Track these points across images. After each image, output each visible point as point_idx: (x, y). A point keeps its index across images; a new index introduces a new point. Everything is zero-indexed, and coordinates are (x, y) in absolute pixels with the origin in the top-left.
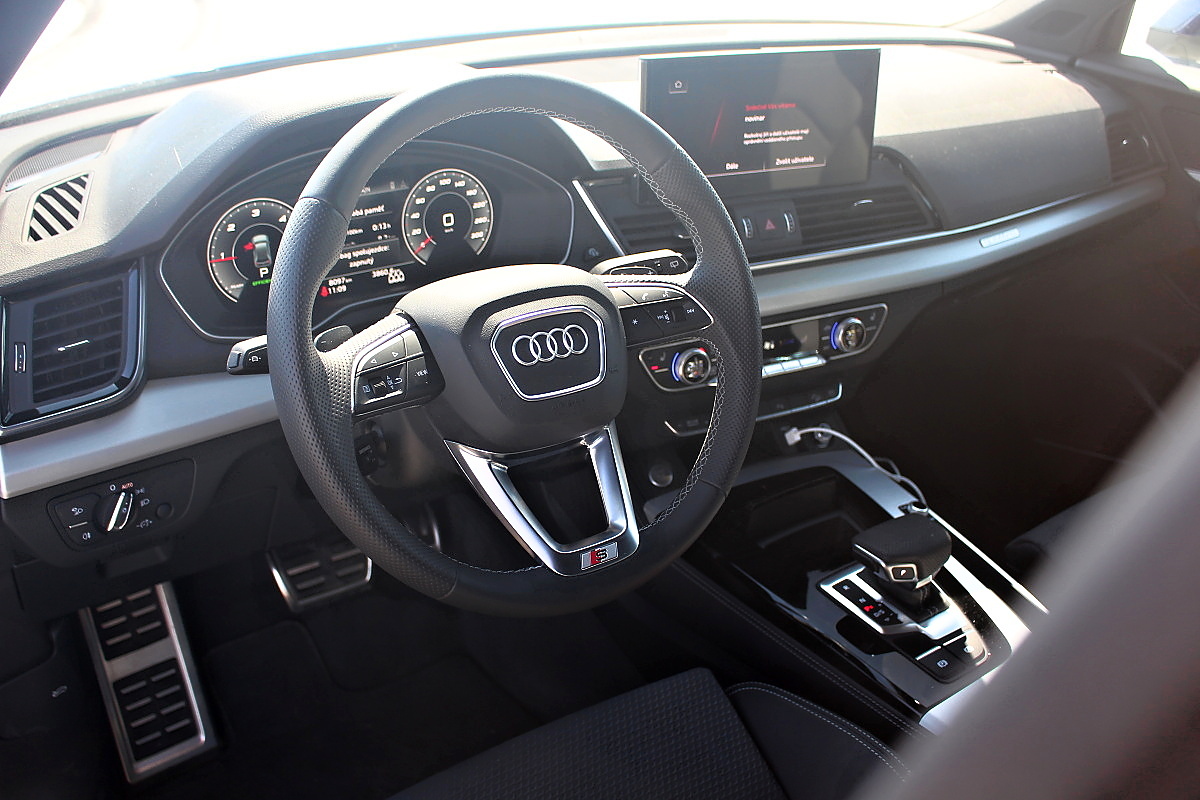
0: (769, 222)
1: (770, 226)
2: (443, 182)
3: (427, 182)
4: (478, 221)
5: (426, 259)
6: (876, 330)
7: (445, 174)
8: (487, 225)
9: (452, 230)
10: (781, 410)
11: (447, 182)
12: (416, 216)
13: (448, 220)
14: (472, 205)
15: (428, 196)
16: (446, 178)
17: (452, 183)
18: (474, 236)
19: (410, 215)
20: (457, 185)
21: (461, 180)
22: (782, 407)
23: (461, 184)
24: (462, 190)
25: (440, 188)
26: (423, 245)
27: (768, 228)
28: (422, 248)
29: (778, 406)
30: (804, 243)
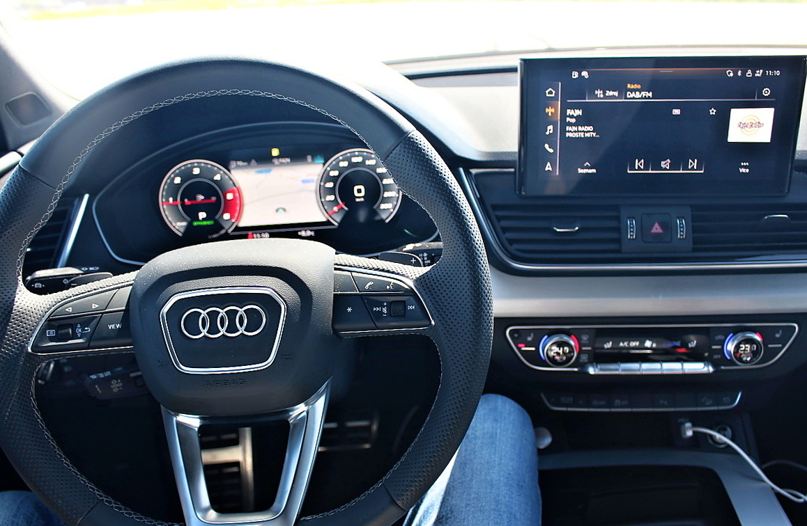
0: (657, 225)
1: (657, 229)
2: (354, 160)
3: (341, 158)
4: (386, 194)
5: (339, 220)
6: (781, 349)
7: (357, 153)
8: (396, 199)
9: (362, 199)
10: (663, 406)
11: (360, 159)
12: (330, 185)
13: (359, 192)
14: (382, 181)
15: (342, 170)
16: (357, 156)
17: (364, 161)
18: (383, 206)
19: (325, 183)
20: (368, 162)
21: (372, 159)
22: (666, 403)
23: (372, 162)
24: (373, 168)
25: (352, 165)
26: (336, 209)
27: (654, 230)
28: (335, 212)
29: (661, 402)
30: (694, 250)
